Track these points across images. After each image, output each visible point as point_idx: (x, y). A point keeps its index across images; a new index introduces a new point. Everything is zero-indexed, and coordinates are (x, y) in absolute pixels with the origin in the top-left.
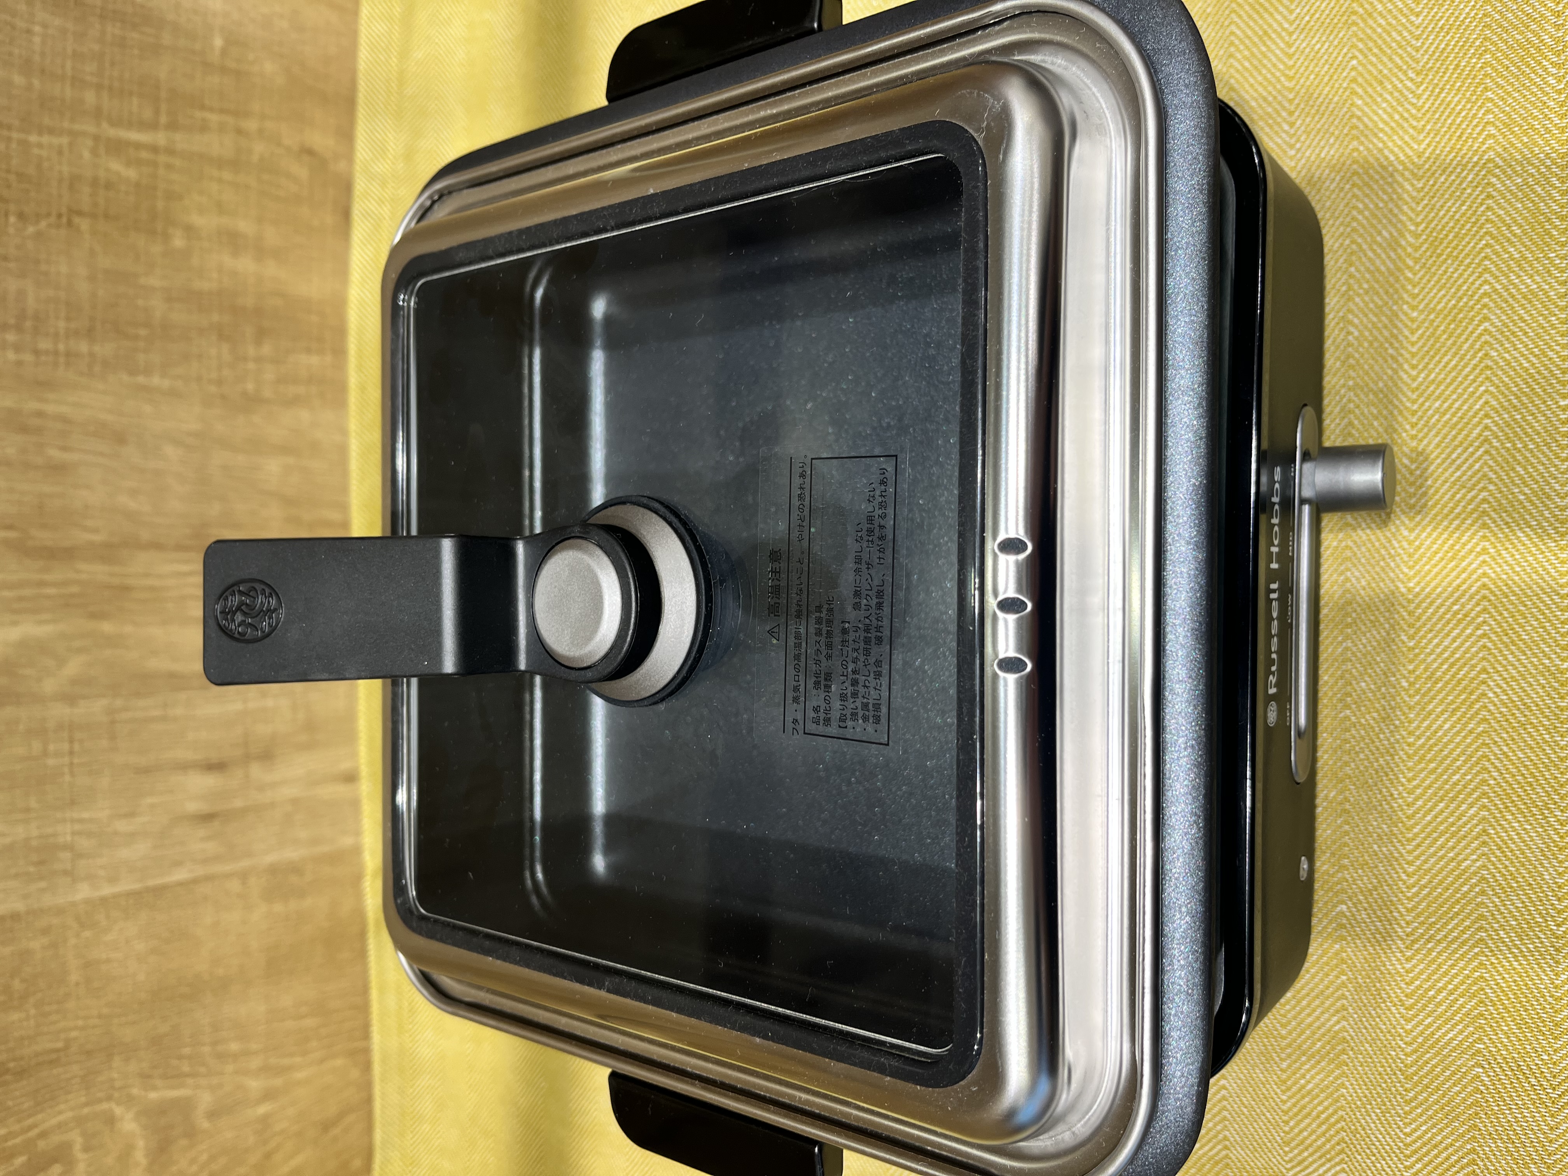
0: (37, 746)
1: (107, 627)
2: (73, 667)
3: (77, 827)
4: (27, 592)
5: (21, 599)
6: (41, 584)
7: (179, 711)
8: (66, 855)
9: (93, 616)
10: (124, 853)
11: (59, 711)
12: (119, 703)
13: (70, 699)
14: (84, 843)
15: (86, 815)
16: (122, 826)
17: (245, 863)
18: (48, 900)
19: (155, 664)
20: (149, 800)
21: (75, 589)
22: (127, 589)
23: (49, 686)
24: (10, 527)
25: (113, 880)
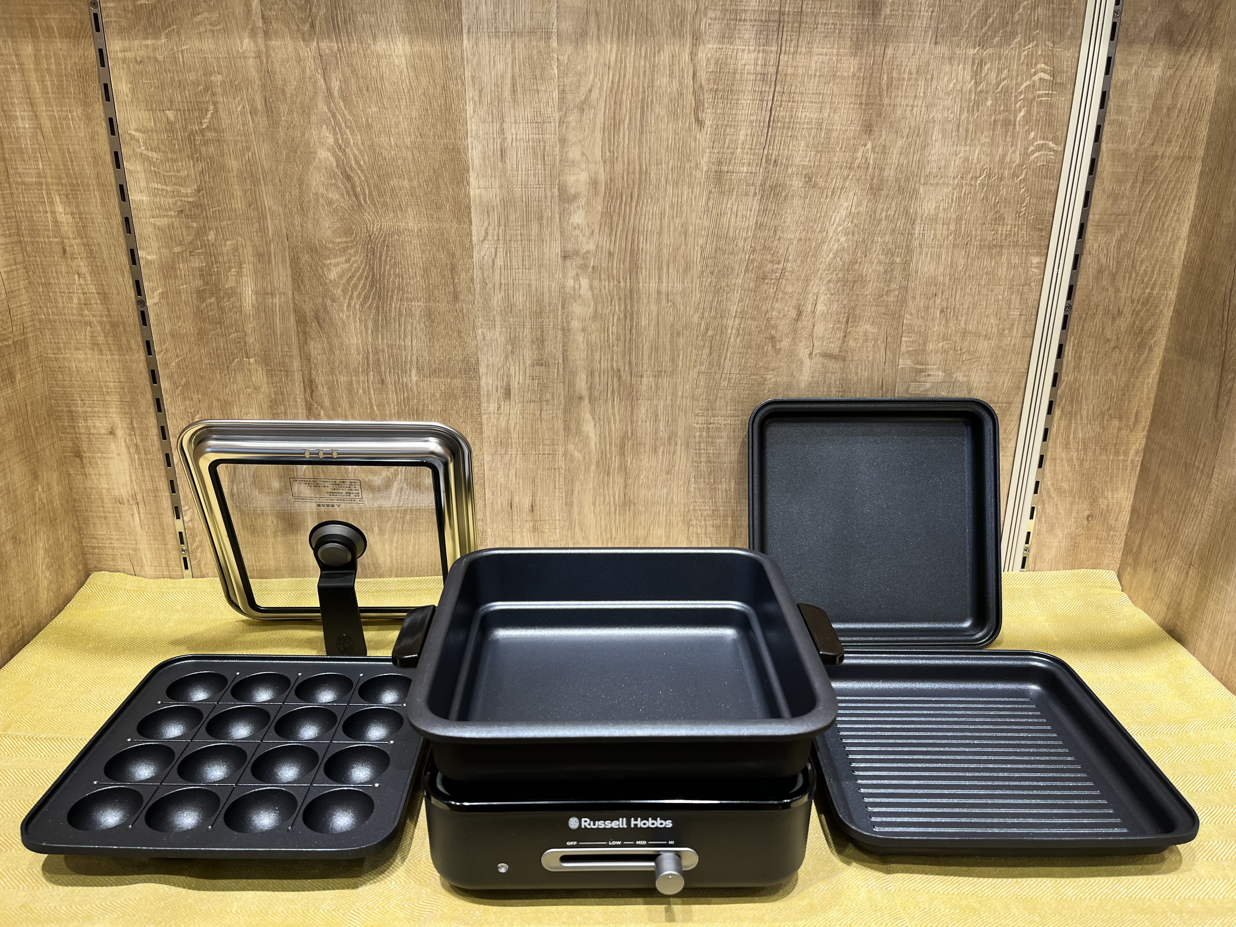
0: (547, 442)
1: (593, 467)
2: (577, 455)
3: (514, 456)
4: (608, 439)
5: (605, 437)
6: (611, 444)
7: (557, 494)
8: (503, 451)
9: (598, 463)
10: (501, 473)
11: (561, 450)
12: (563, 471)
13: (565, 454)
14: (507, 458)
15: (518, 459)
16: (512, 472)
17: (488, 520)
18: (486, 445)
19: (577, 485)
20: (521, 482)
21: (608, 455)
22: (608, 475)
23: (571, 447)
24: (632, 434)
25: (490, 469)
